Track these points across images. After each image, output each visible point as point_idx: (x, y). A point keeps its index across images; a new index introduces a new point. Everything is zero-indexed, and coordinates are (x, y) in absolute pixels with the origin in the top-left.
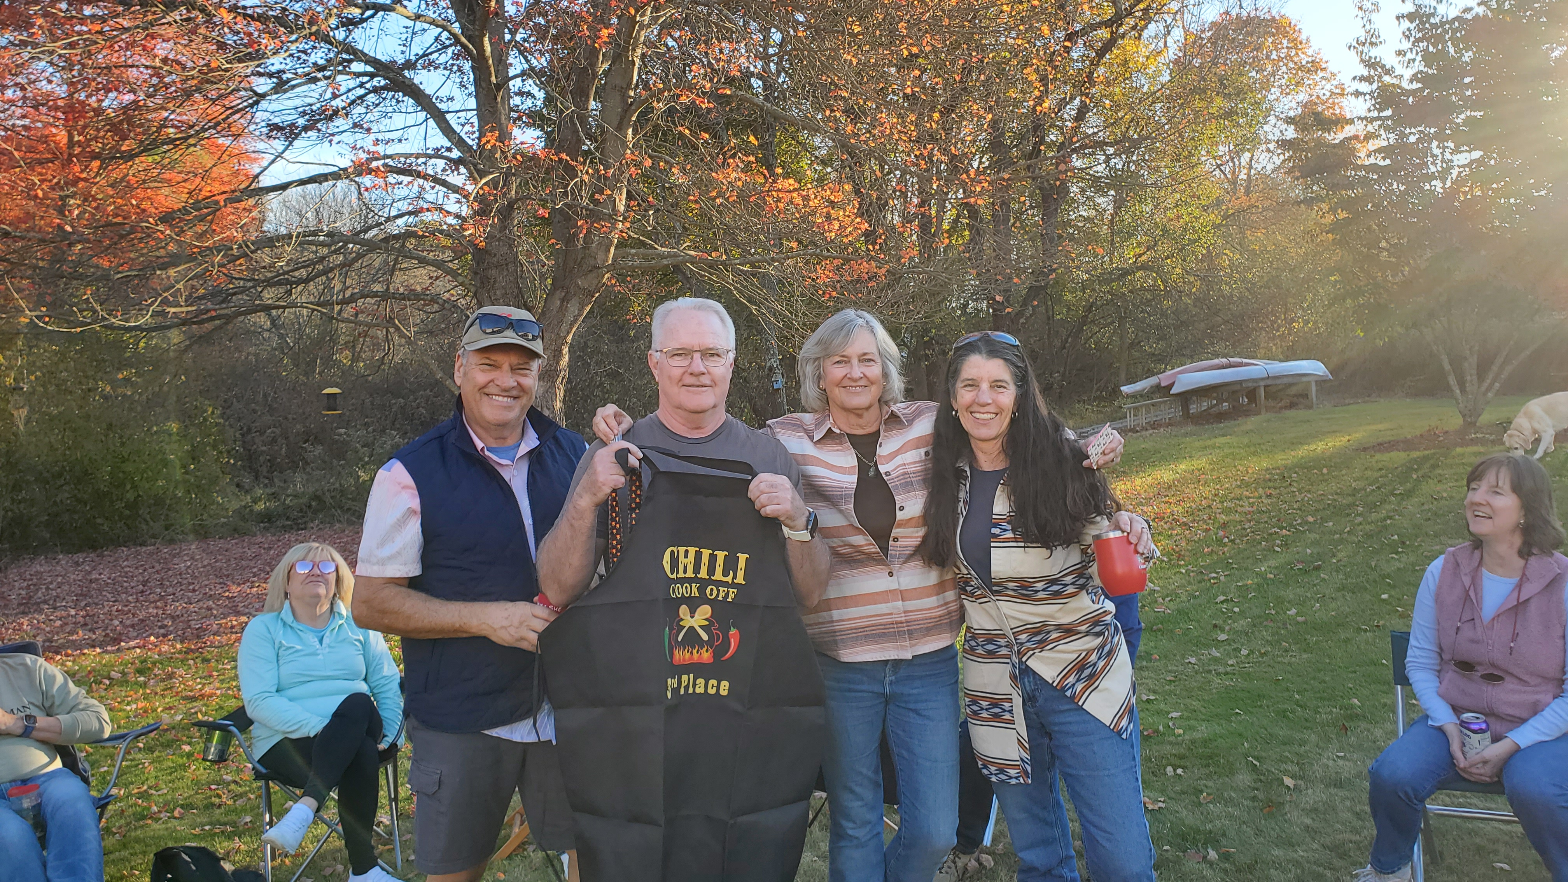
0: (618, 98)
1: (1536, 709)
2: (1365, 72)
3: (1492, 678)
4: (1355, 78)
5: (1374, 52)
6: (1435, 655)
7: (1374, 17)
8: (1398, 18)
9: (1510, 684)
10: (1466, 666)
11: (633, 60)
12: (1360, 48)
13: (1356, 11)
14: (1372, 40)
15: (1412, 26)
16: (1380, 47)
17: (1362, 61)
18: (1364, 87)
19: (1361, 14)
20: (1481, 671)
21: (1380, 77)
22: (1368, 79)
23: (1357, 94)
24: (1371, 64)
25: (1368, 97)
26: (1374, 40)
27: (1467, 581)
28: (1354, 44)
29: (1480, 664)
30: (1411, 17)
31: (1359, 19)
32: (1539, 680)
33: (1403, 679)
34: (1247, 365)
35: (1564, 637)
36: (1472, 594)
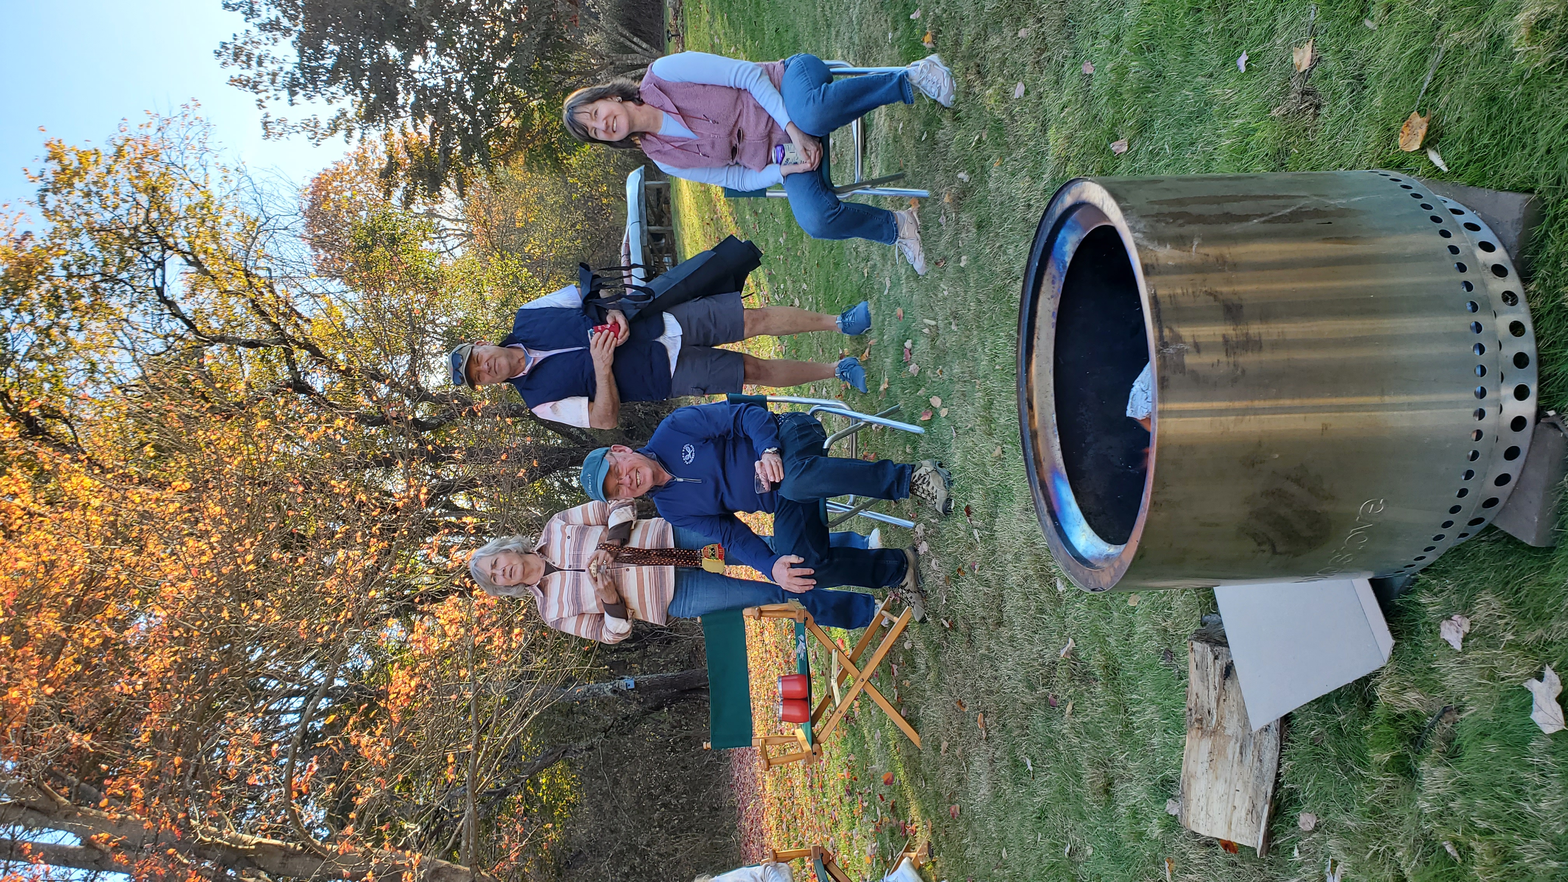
0: (296, 860)
1: (759, 109)
2: (343, 132)
3: (740, 136)
4: (347, 142)
5: (324, 124)
6: (732, 169)
7: (290, 123)
8: (292, 104)
9: (743, 124)
10: (734, 151)
11: (256, 844)
12: (319, 136)
13: (283, 138)
14: (311, 126)
15: (302, 92)
16: (319, 119)
17: (331, 135)
18: (357, 134)
19: (285, 135)
20: (735, 142)
21: (348, 121)
22: (349, 132)
23: (362, 139)
24: (334, 128)
25: (366, 132)
26: (312, 124)
27: (668, 147)
28: (314, 141)
29: (731, 142)
30: (293, 94)
31: (290, 136)
32: (739, 102)
33: (761, 192)
34: (628, 240)
35: (704, 85)
36: (677, 145)
